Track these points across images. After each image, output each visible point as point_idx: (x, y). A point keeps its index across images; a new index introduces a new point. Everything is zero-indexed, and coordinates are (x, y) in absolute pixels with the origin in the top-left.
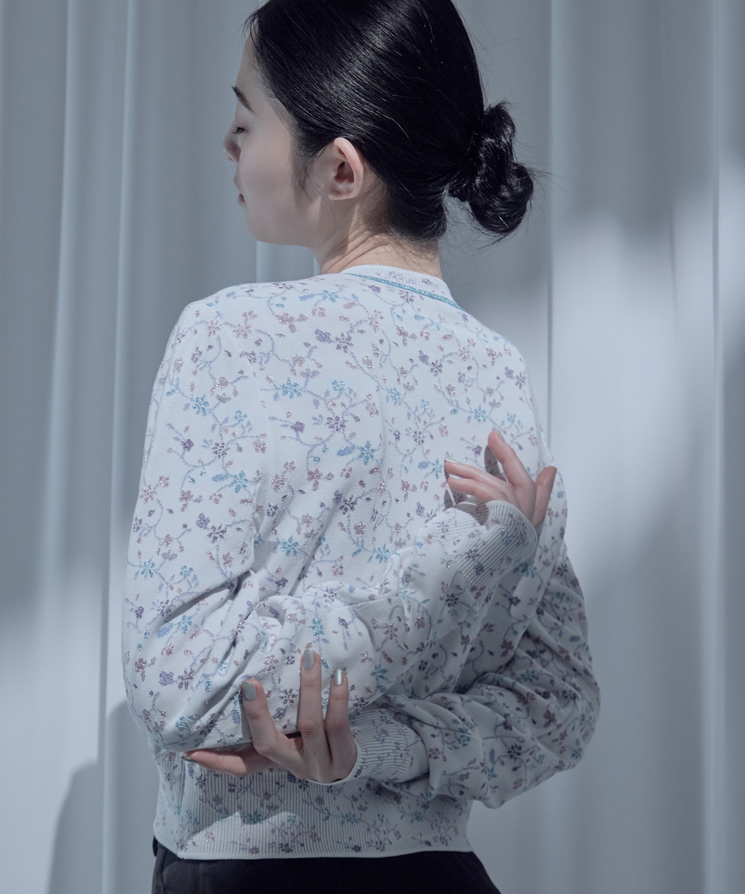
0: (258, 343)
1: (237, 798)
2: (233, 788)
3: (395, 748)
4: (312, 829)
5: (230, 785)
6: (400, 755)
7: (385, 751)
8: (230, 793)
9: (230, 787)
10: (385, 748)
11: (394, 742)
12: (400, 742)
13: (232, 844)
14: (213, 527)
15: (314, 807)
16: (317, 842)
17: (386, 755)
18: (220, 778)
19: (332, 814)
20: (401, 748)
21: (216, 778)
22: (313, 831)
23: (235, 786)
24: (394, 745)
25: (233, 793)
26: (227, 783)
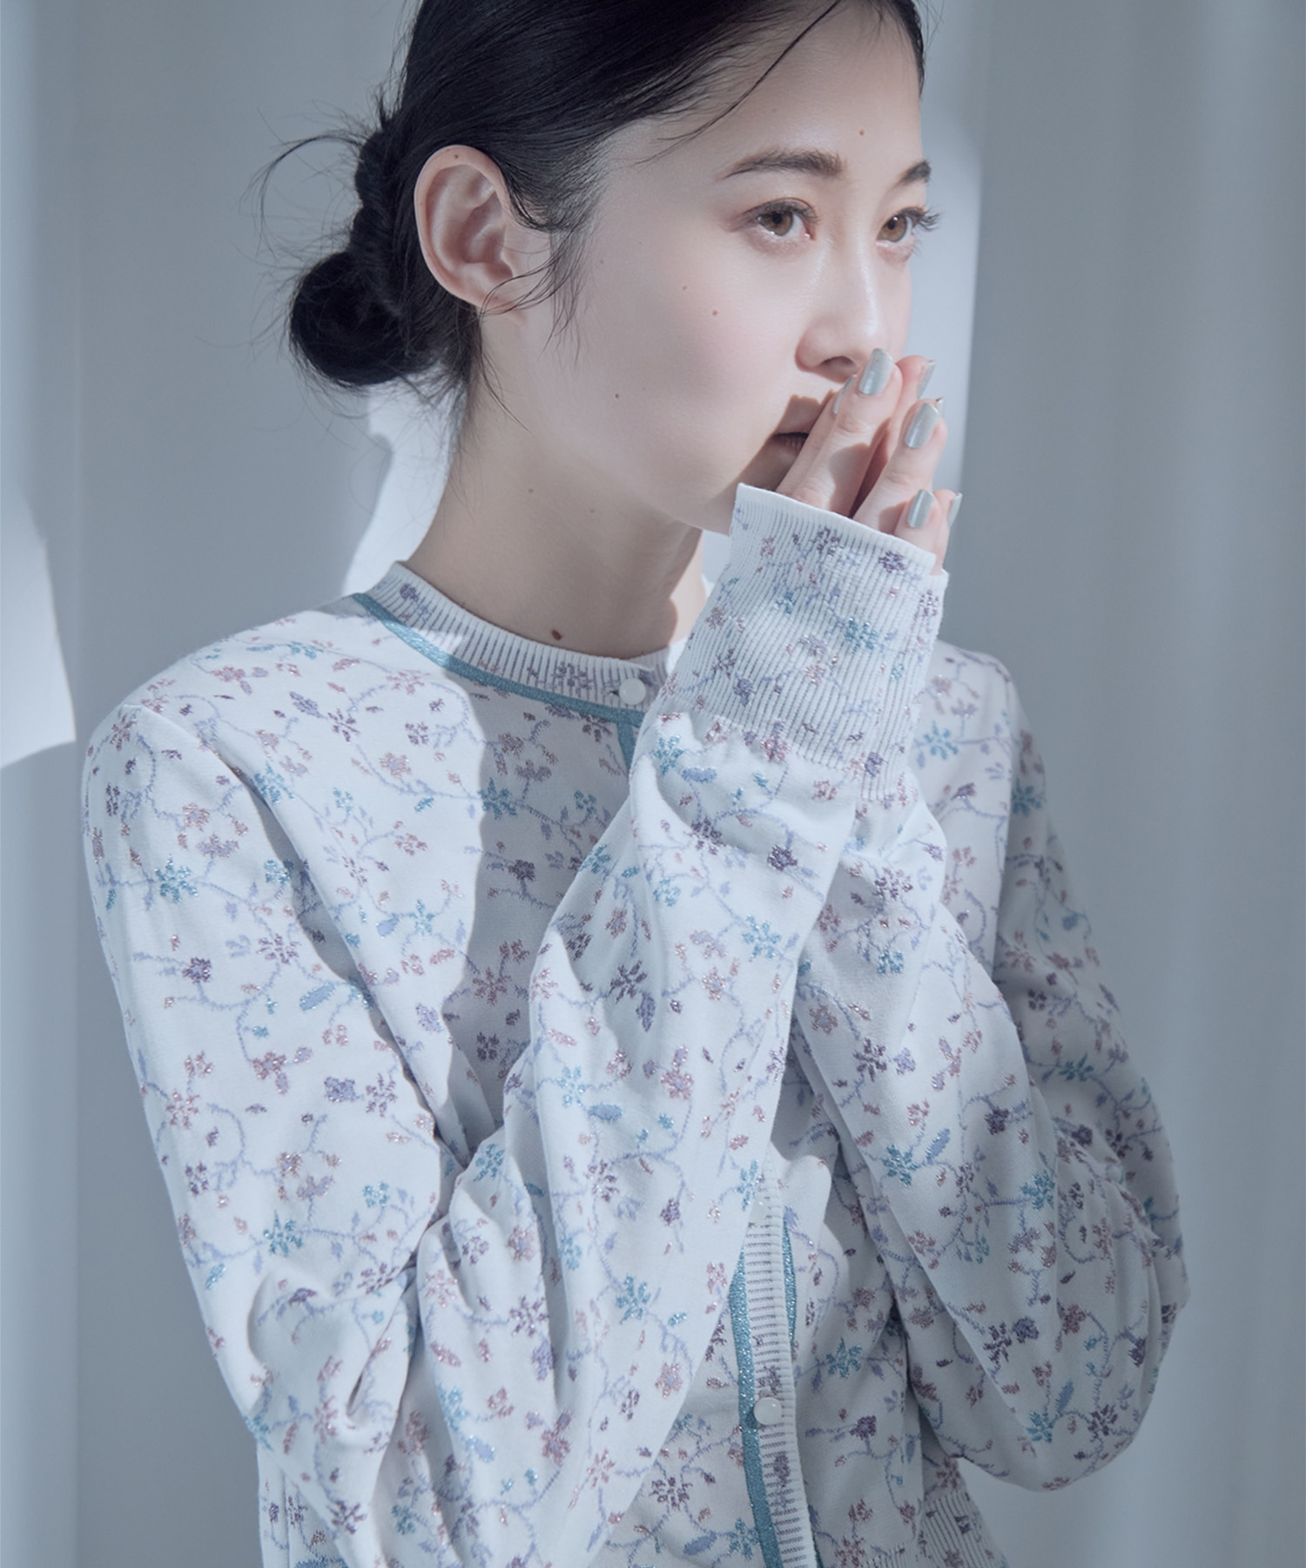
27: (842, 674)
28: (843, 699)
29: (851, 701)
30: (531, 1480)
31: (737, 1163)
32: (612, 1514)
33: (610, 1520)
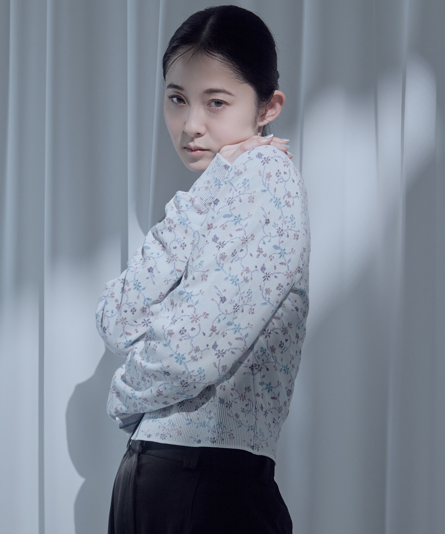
0: (285, 173)
4: (231, 431)
14: (220, 242)
15: (234, 419)
16: (232, 439)
19: (243, 424)
22: (231, 432)
27: (212, 189)
28: (210, 195)
29: (212, 195)
30: (112, 313)
31: (177, 275)
32: (126, 332)
33: (125, 333)
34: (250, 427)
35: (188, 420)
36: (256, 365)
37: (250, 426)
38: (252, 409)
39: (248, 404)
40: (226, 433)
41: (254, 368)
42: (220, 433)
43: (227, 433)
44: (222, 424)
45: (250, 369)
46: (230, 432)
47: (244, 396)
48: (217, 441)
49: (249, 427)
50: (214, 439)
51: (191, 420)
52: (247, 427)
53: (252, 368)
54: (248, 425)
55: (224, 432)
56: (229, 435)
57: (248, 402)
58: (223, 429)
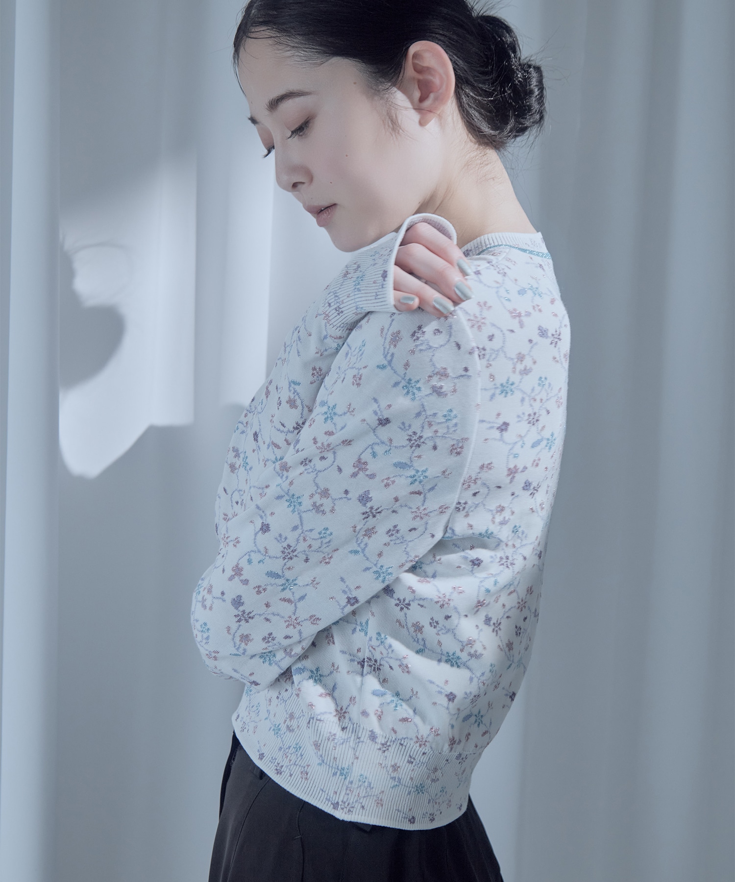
1: (413, 770)
2: (412, 760)
3: (341, 306)
5: (410, 757)
6: (332, 304)
7: (353, 298)
8: (408, 764)
9: (409, 759)
10: (353, 301)
11: (345, 312)
12: (338, 317)
13: (397, 812)
17: (351, 295)
18: (404, 747)
20: (334, 311)
21: (401, 746)
23: (414, 759)
24: (343, 309)
25: (410, 765)
26: (408, 755)
34: (338, 769)
35: (394, 778)
36: (370, 659)
37: (340, 768)
38: (350, 738)
39: (346, 728)
40: (298, 767)
41: (366, 664)
42: (292, 762)
43: (300, 768)
44: (300, 749)
45: (359, 666)
46: (304, 767)
47: (344, 711)
48: (283, 773)
49: (336, 770)
50: (281, 768)
51: (399, 780)
52: (333, 769)
53: (363, 664)
54: (336, 765)
55: (296, 763)
56: (302, 772)
57: (347, 724)
58: (297, 758)
